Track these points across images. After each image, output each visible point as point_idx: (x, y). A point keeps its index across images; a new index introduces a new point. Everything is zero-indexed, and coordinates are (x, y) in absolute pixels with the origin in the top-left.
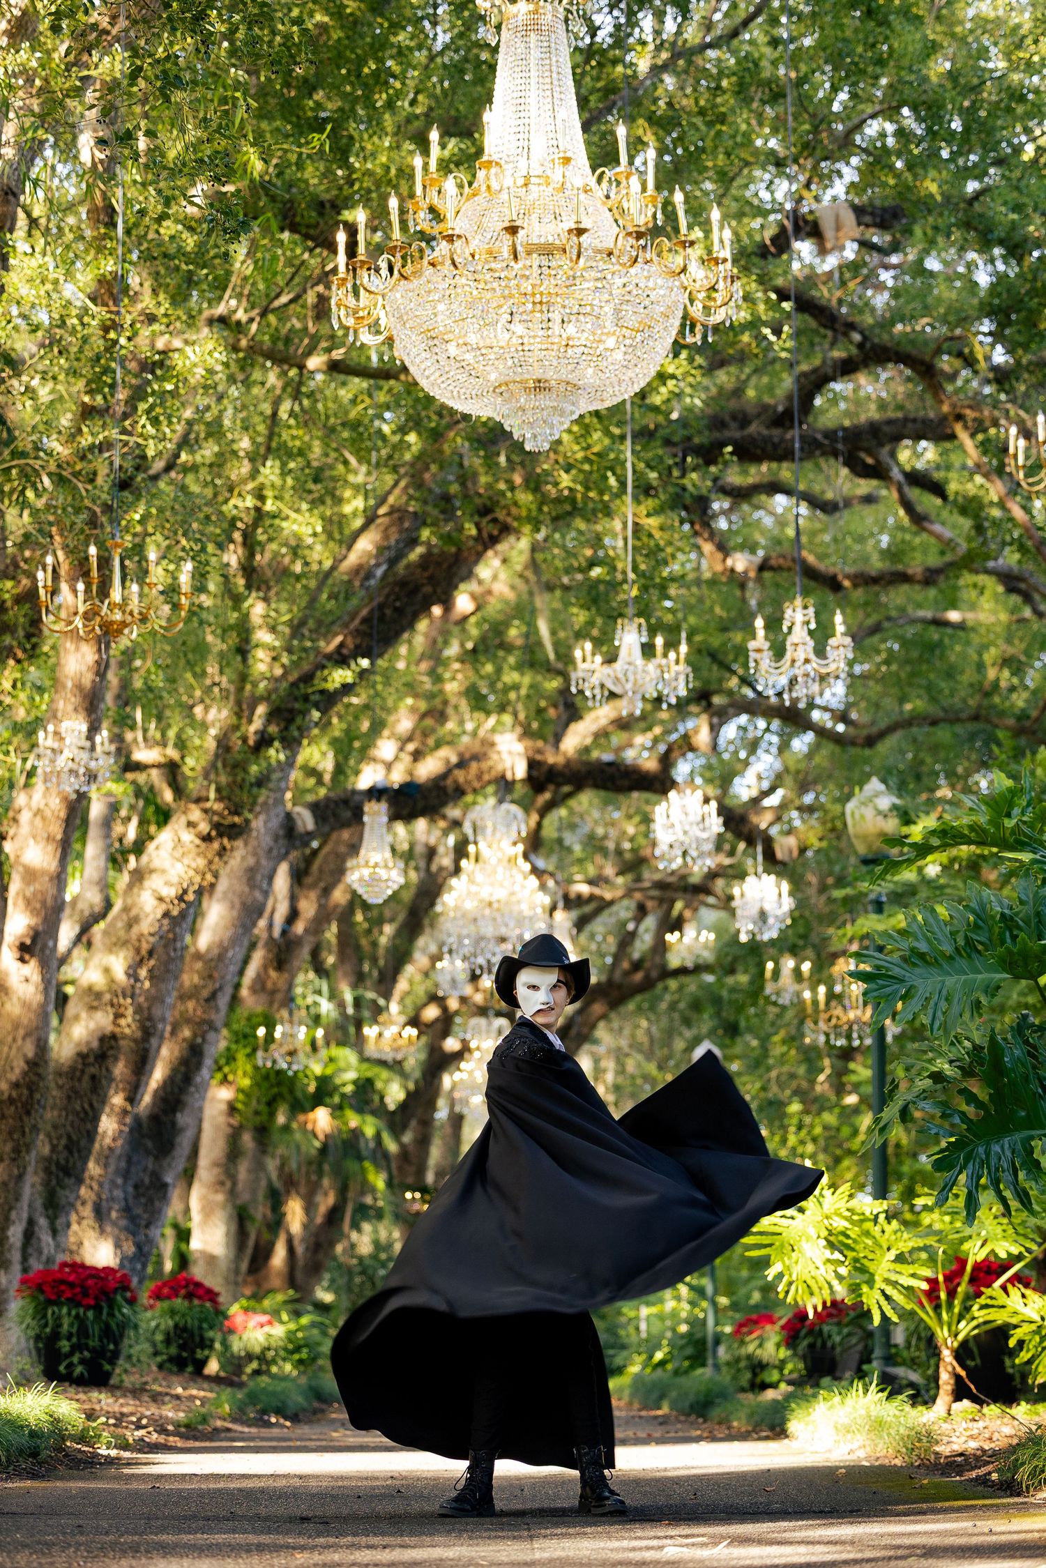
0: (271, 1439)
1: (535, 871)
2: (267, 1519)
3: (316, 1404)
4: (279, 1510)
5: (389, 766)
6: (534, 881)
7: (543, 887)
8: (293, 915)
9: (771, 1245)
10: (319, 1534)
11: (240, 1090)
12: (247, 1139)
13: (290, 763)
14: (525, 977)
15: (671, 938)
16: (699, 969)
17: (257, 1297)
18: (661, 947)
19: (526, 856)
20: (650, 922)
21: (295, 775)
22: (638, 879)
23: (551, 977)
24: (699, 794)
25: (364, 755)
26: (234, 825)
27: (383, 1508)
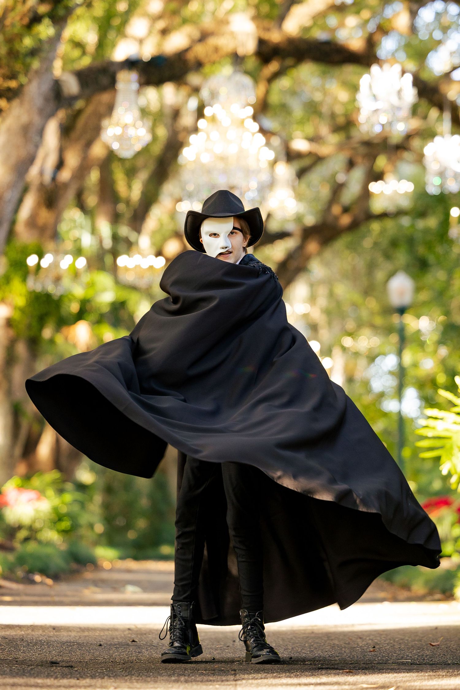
0: (34, 595)
1: (262, 130)
2: (23, 662)
3: (74, 566)
4: (35, 655)
5: (141, 41)
6: (261, 139)
7: (268, 144)
8: (60, 165)
9: (442, 447)
10: (64, 676)
11: (15, 308)
12: (21, 349)
13: (58, 37)
14: (207, 227)
15: (374, 187)
16: (400, 213)
17: (27, 478)
18: (366, 195)
19: (255, 118)
20: (358, 174)
21: (63, 48)
22: (349, 137)
23: (228, 225)
24: (397, 68)
25: (121, 31)
26: (9, 89)
27: (118, 655)
